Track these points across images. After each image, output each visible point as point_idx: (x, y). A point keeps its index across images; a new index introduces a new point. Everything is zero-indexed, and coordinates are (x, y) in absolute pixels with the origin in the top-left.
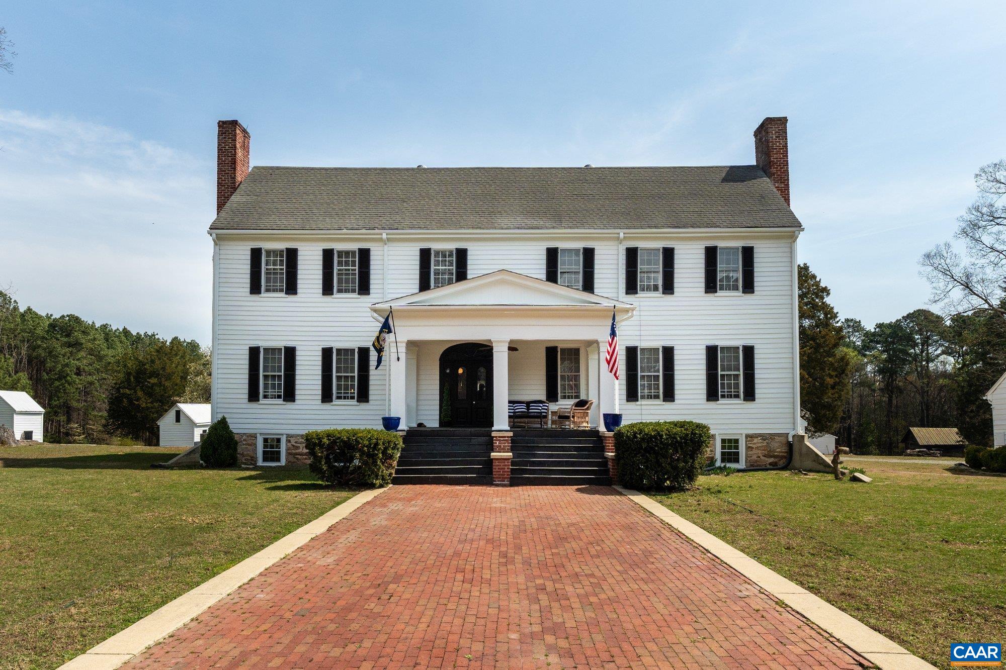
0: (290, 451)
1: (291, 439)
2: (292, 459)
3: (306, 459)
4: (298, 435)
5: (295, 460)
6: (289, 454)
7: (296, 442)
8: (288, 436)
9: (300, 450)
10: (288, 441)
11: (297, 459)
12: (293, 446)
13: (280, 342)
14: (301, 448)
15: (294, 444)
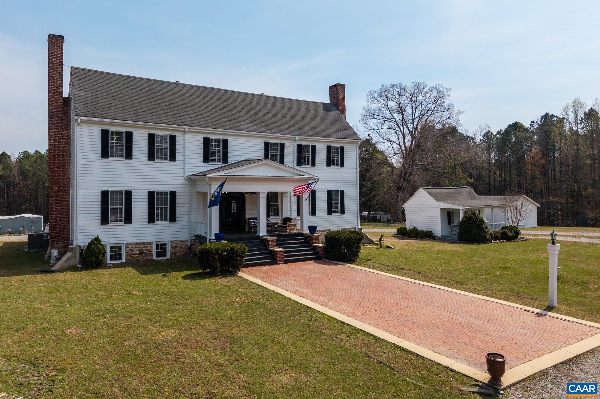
0: (128, 253)
1: (129, 246)
2: (129, 258)
3: (138, 257)
4: (133, 243)
5: (131, 258)
6: (127, 255)
7: (132, 248)
8: (127, 244)
9: (134, 252)
10: (127, 247)
11: (133, 257)
12: (130, 250)
13: (123, 188)
14: (135, 251)
15: (131, 249)
